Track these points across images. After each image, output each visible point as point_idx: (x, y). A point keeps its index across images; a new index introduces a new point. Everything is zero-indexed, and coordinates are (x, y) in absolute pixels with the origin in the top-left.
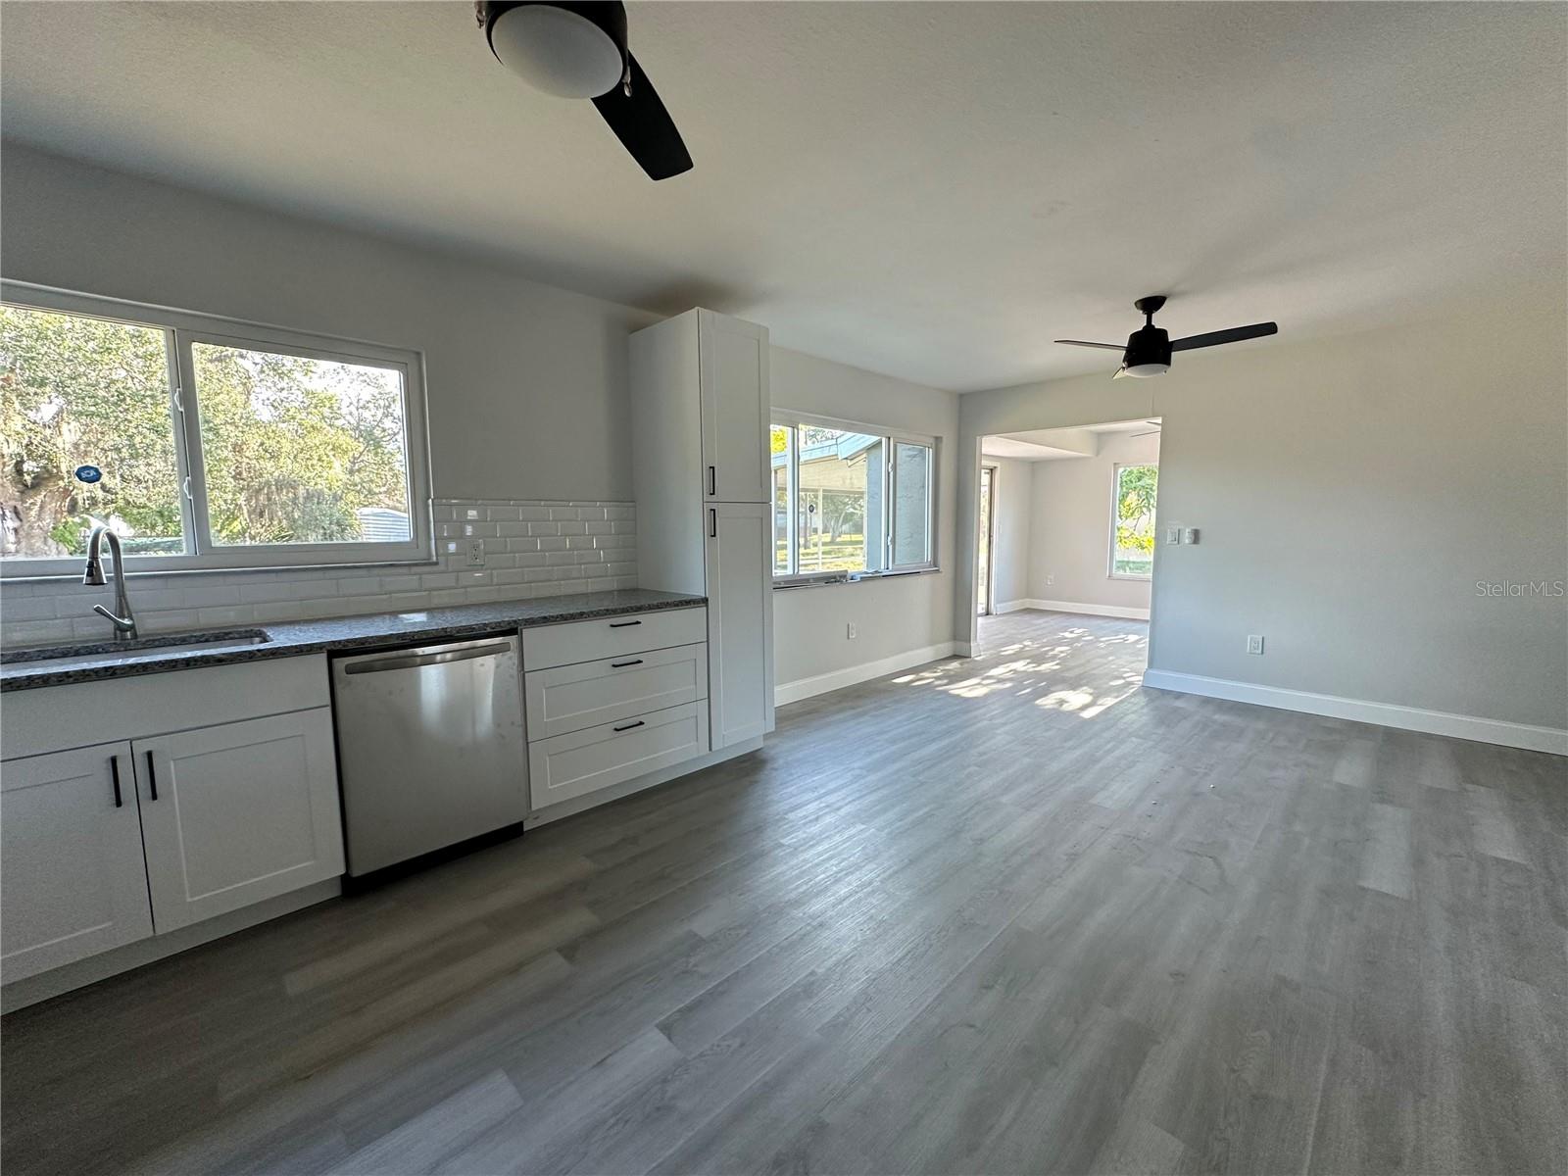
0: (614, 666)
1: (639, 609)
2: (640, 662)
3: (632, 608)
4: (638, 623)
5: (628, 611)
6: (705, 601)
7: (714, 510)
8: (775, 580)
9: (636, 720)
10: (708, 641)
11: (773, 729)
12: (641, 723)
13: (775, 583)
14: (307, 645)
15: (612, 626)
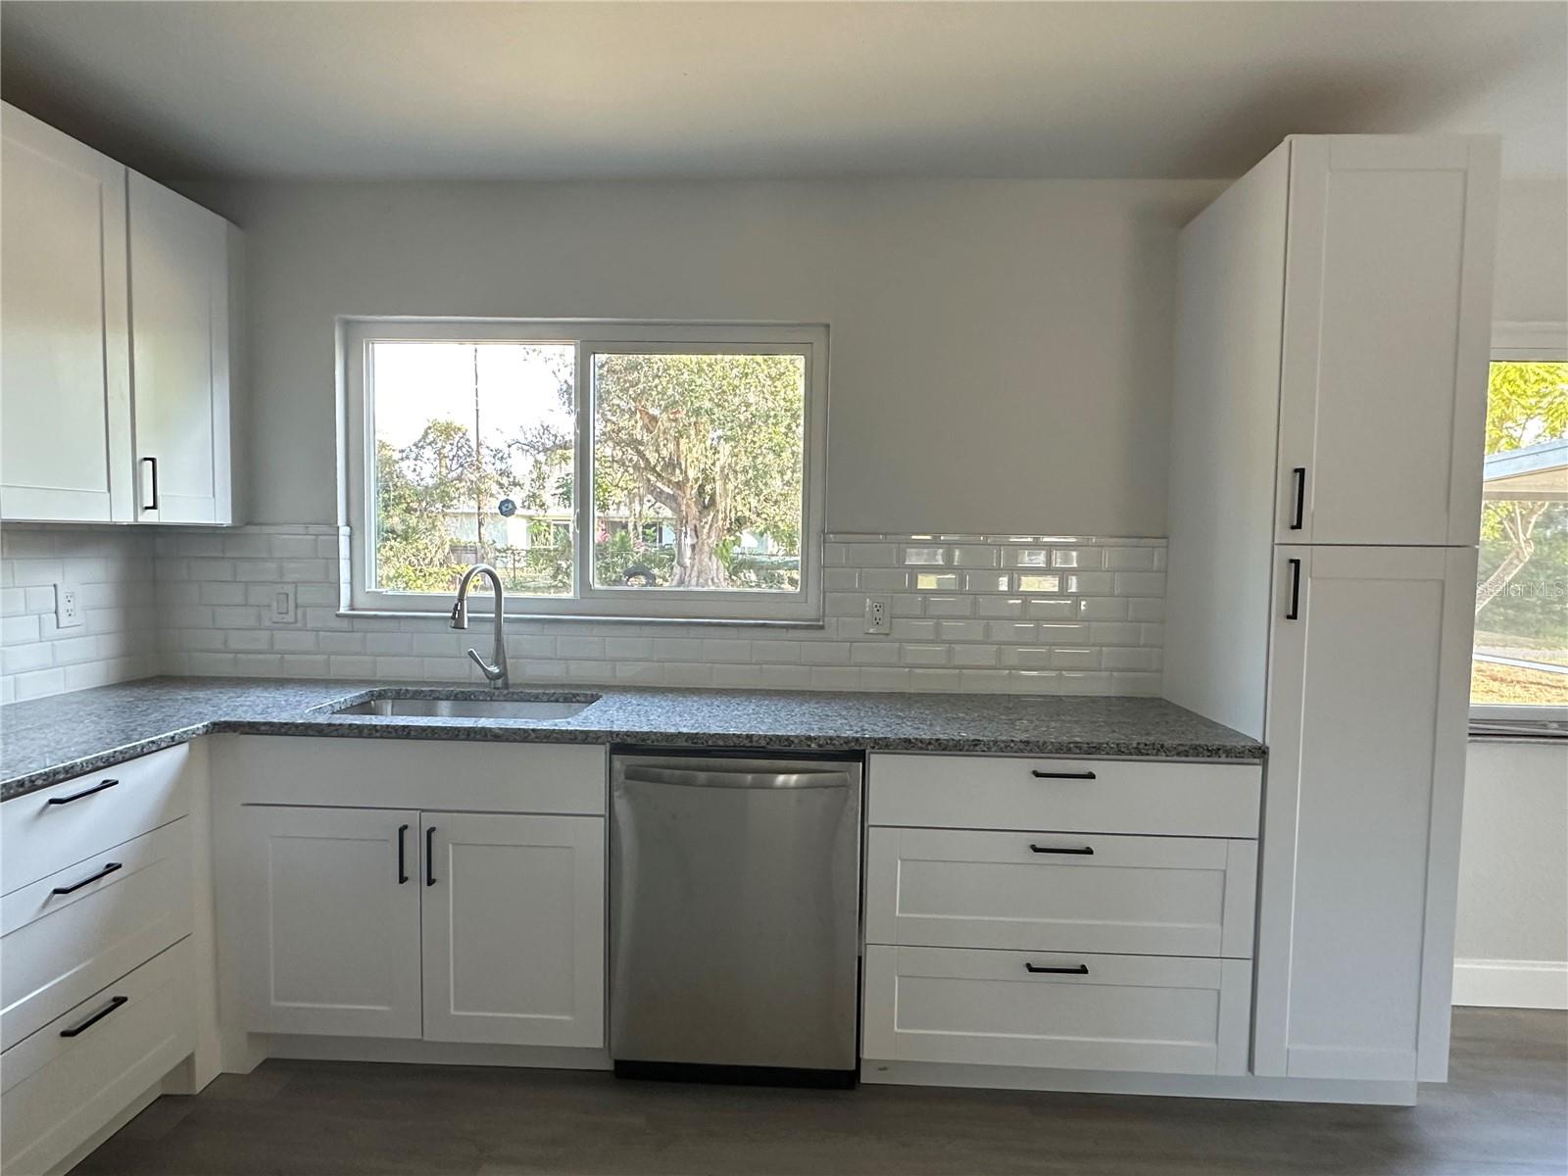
0: (1036, 849)
1: (1093, 750)
2: (1089, 851)
3: (1078, 745)
4: (1091, 776)
5: (1069, 751)
6: (1260, 753)
7: (1297, 563)
8: (1472, 716)
9: (1075, 961)
10: (1261, 839)
11: (1444, 1079)
12: (1083, 970)
13: (1472, 721)
14: (582, 732)
15: (1037, 775)
